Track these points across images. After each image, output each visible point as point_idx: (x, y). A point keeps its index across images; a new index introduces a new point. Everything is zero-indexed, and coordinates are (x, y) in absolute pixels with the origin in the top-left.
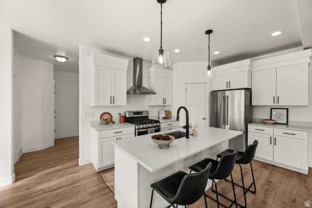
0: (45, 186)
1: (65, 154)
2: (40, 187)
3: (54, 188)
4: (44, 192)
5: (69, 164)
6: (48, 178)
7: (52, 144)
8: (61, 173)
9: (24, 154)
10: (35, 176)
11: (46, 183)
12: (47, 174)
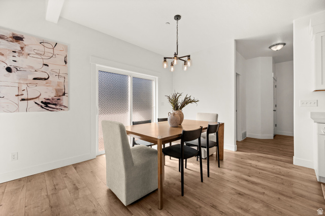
0: (254, 163)
1: (281, 149)
2: (250, 162)
3: (260, 168)
4: (251, 165)
5: (282, 158)
6: (258, 159)
7: (270, 136)
8: (271, 161)
9: (247, 138)
10: (249, 154)
11: (254, 161)
12: (258, 156)
